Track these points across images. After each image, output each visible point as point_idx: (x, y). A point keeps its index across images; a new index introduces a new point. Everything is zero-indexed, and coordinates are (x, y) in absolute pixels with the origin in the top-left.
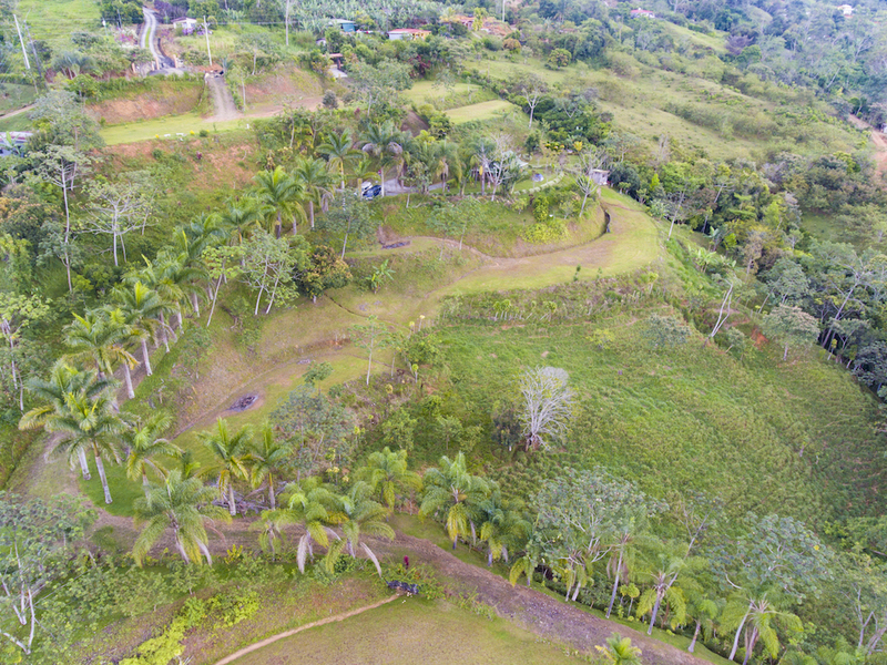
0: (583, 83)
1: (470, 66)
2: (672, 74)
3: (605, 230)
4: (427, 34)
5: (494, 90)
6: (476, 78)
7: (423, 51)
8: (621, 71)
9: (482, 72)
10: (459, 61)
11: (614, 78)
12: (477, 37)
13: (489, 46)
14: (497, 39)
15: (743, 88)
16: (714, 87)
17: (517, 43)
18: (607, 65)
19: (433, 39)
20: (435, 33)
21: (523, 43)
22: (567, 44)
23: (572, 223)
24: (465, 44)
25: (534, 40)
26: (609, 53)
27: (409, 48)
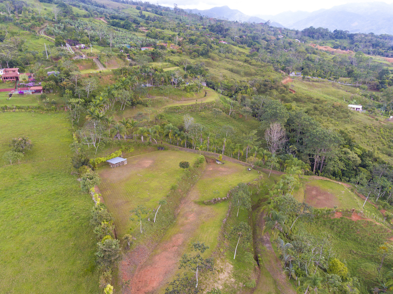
0: (201, 62)
1: (167, 58)
2: (229, 60)
3: (205, 96)
4: (153, 49)
5: (175, 64)
6: (169, 61)
7: (153, 53)
8: (213, 59)
9: (171, 59)
10: (164, 56)
11: (211, 61)
12: (169, 49)
13: (173, 52)
14: (175, 50)
15: (250, 64)
16: (242, 63)
17: (181, 51)
18: (209, 57)
19: (155, 50)
20: (156, 48)
21: (183, 51)
22: (197, 51)
23: (196, 94)
24: (165, 52)
25: (187, 50)
26: (210, 54)
27: (148, 52)
